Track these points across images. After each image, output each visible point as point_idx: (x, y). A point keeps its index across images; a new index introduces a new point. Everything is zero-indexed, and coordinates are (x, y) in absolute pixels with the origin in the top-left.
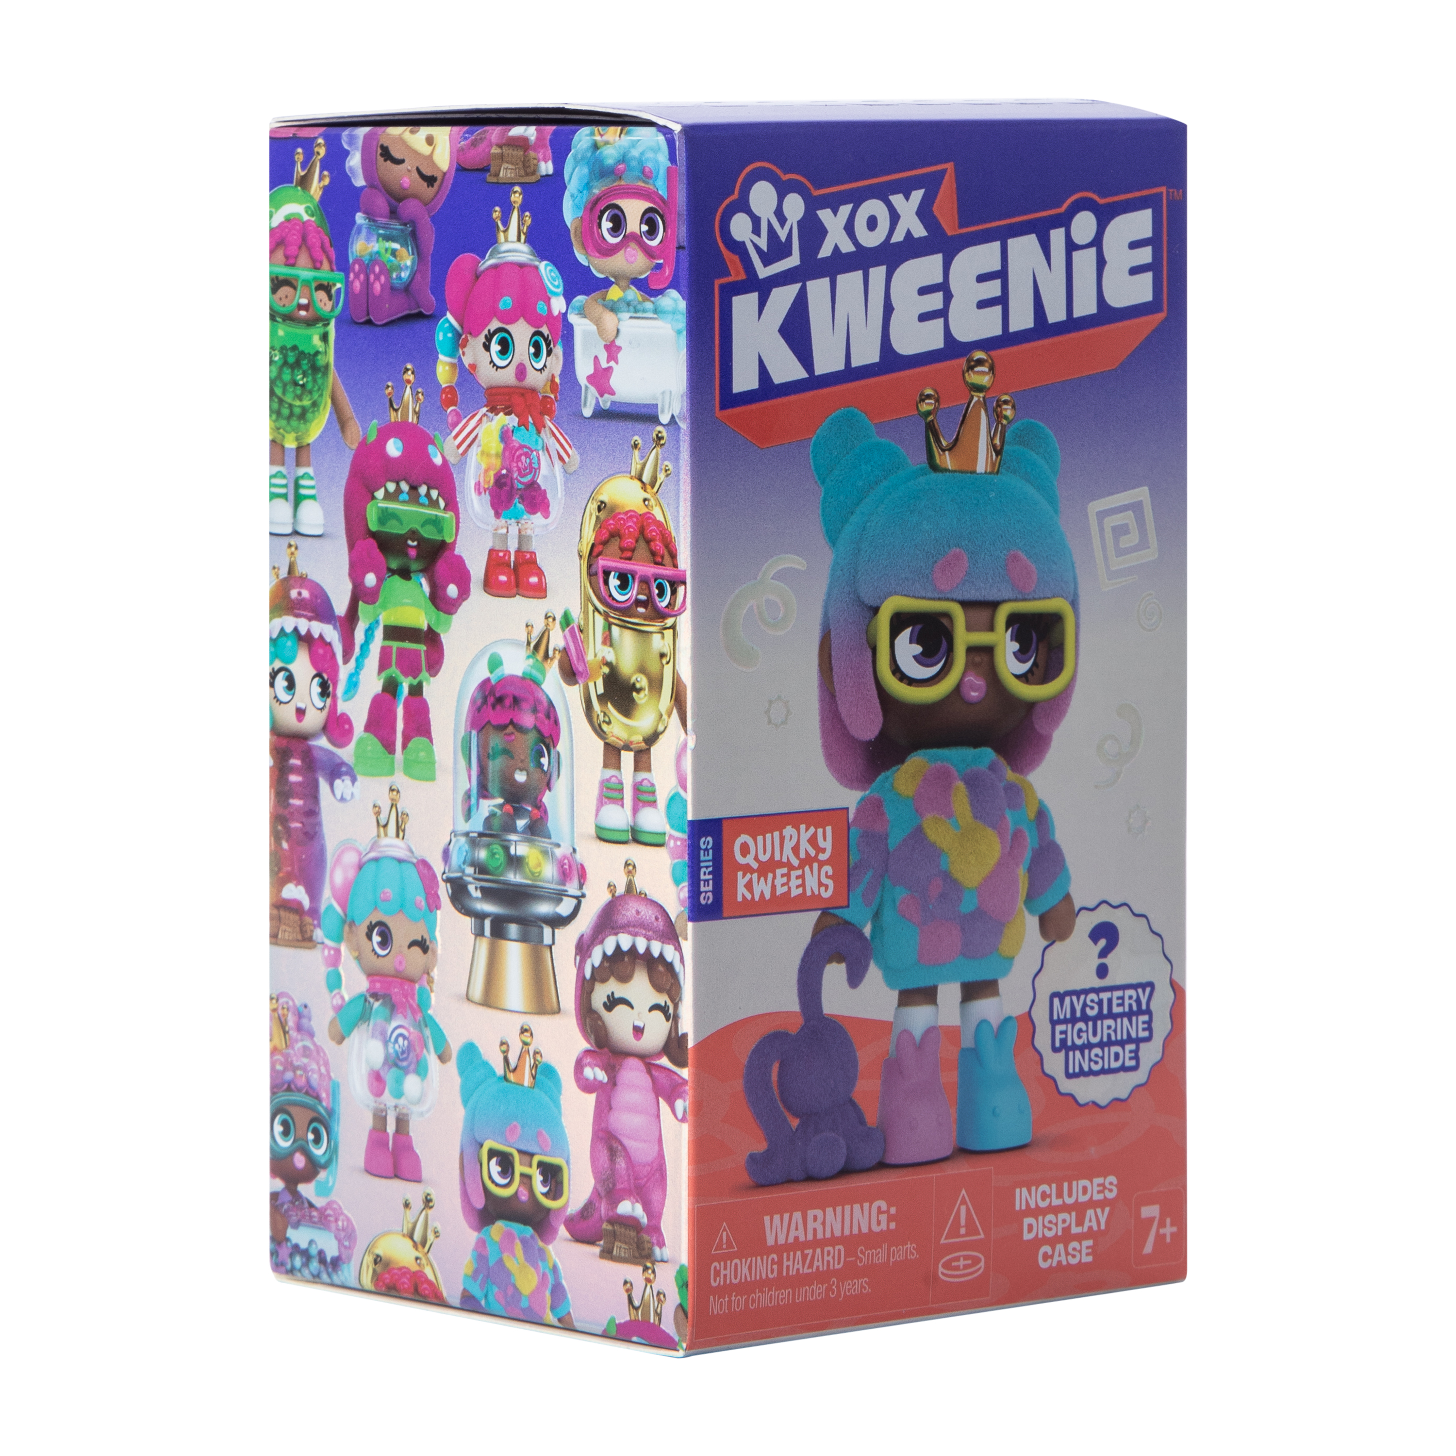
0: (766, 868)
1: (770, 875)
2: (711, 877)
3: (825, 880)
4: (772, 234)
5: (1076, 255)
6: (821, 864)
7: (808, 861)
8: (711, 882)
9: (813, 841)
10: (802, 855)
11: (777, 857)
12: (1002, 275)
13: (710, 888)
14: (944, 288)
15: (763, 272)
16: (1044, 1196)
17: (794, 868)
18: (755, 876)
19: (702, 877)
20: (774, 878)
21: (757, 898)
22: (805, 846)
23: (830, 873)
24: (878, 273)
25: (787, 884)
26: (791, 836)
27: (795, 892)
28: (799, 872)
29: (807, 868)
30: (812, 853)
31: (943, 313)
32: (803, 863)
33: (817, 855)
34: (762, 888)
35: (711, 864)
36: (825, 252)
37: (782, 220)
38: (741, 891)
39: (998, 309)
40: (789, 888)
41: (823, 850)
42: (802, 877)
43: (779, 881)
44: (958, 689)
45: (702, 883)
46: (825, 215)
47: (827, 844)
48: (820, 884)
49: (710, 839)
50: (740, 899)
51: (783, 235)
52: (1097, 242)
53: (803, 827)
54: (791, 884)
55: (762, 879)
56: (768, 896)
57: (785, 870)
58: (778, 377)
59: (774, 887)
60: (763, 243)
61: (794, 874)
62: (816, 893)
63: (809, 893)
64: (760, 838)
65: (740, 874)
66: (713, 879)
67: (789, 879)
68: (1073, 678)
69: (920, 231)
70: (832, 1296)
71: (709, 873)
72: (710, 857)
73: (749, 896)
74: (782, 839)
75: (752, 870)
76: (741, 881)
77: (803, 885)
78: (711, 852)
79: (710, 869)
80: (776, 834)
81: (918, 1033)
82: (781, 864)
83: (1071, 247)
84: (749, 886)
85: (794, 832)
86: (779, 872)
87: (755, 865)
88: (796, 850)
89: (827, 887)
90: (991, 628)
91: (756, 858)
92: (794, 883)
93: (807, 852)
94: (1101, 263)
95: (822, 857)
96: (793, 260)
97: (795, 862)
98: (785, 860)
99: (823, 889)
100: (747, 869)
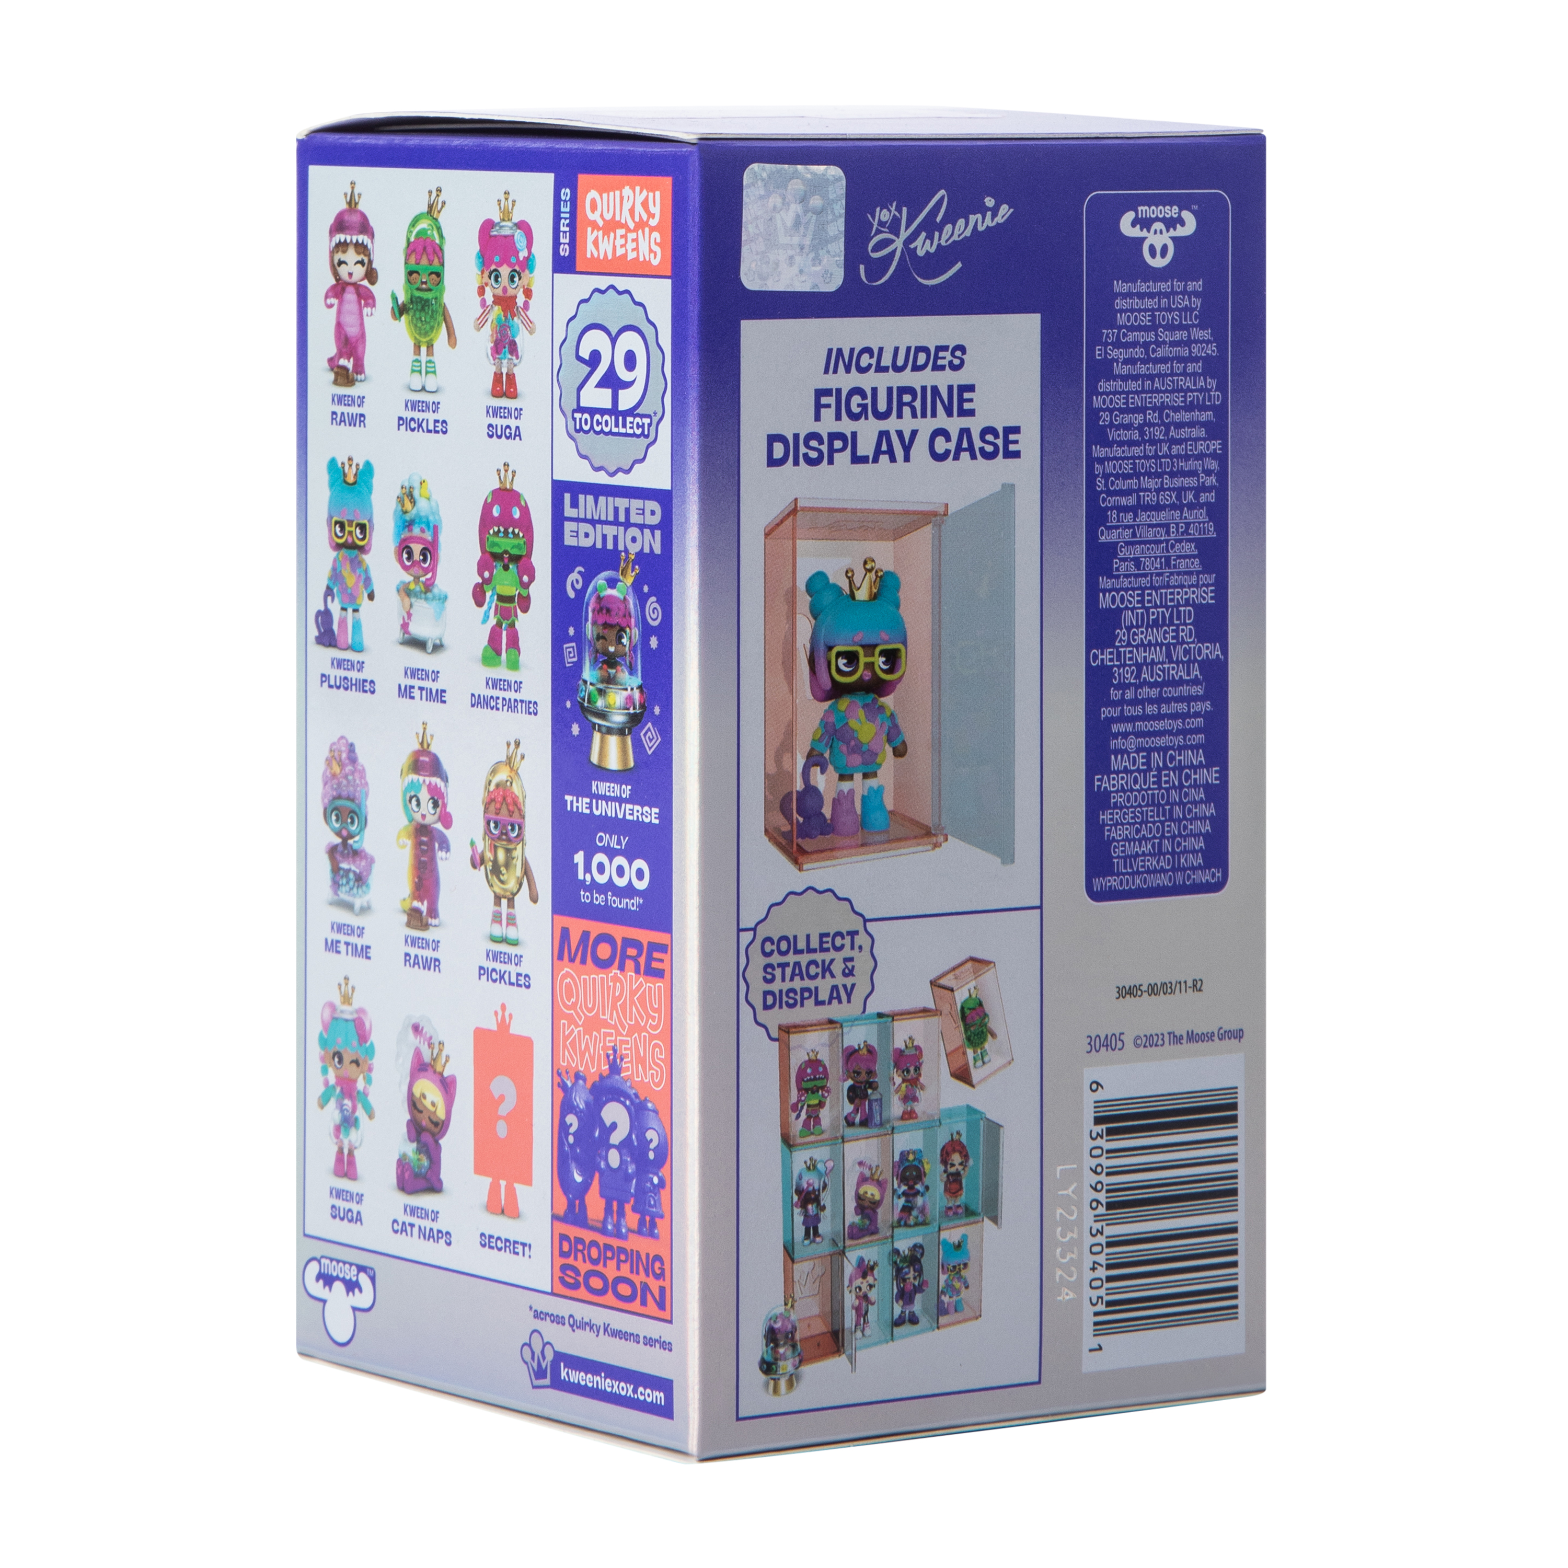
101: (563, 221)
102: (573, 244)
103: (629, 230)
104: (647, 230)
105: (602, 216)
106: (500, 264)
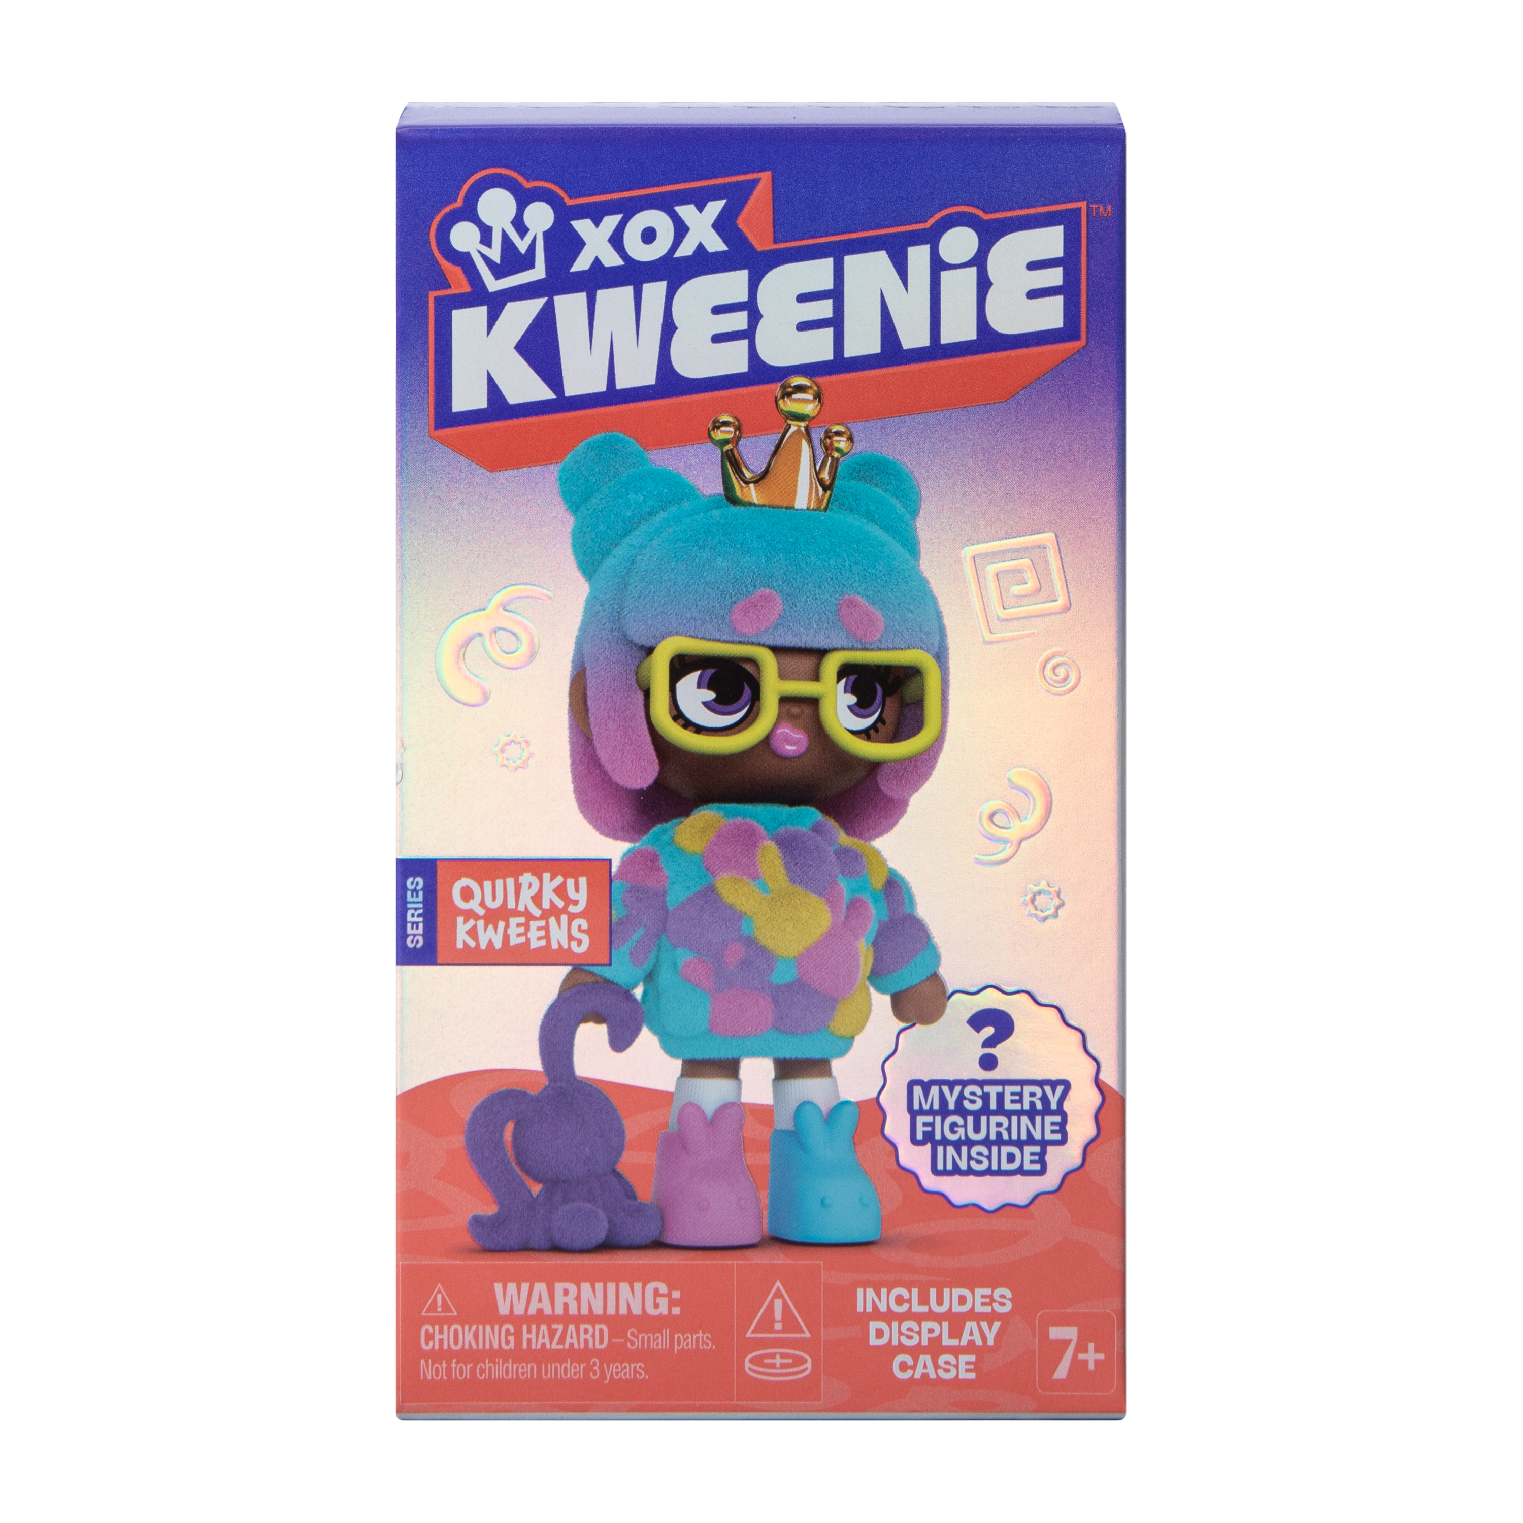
0: (493, 917)
1: (501, 925)
2: (421, 919)
3: (575, 933)
4: (507, 244)
5: (946, 276)
6: (572, 917)
7: (554, 911)
8: (421, 926)
9: (561, 891)
10: (546, 905)
11: (511, 904)
12: (836, 294)
13: (421, 931)
14: (751, 308)
15: (493, 285)
16: (900, 1300)
17: (535, 919)
18: (481, 924)
19: (409, 918)
20: (507, 926)
21: (483, 946)
22: (549, 896)
23: (585, 926)
24: (655, 291)
25: (525, 934)
26: (530, 885)
27: (535, 944)
28: (542, 923)
29: (552, 921)
30: (560, 904)
31: (749, 334)
32: (545, 915)
33: (566, 906)
34: (491, 936)
35: (421, 906)
36: (582, 264)
37: (522, 229)
38: (462, 937)
39: (829, 332)
40: (528, 940)
41: (576, 903)
42: (547, 928)
43: (513, 931)
44: (766, 742)
45: (409, 926)
46: (582, 226)
47: (582, 897)
48: (571, 938)
49: (420, 880)
50: (460, 945)
51: (522, 246)
52: (979, 261)
53: (546, 876)
54: (529, 935)
55: (491, 927)
56: (498, 945)
57: (522, 920)
58: (514, 396)
59: (506, 937)
60: (495, 254)
61: (534, 925)
62: (565, 946)
63: (555, 946)
64: (488, 885)
65: (460, 920)
66: (423, 922)
67: (527, 929)
68: (940, 739)
69: (716, 244)
70: (594, 1378)
71: (419, 916)
72: (421, 898)
73: (472, 944)
74: (518, 887)
75: (477, 917)
76: (462, 927)
77: (547, 937)
78: (421, 893)
79: (421, 911)
80: (510, 881)
81: (709, 1108)
82: (516, 913)
83: (938, 266)
84: (473, 933)
85: (535, 881)
86: (513, 921)
87: (481, 912)
88: (537, 899)
89: (580, 942)
90: (816, 677)
91: (482, 904)
92: (534, 934)
93: (552, 902)
94: (984, 285)
95: (572, 909)
96: (538, 272)
97: (537, 912)
98: (521, 908)
99: (574, 944)
100: (469, 915)
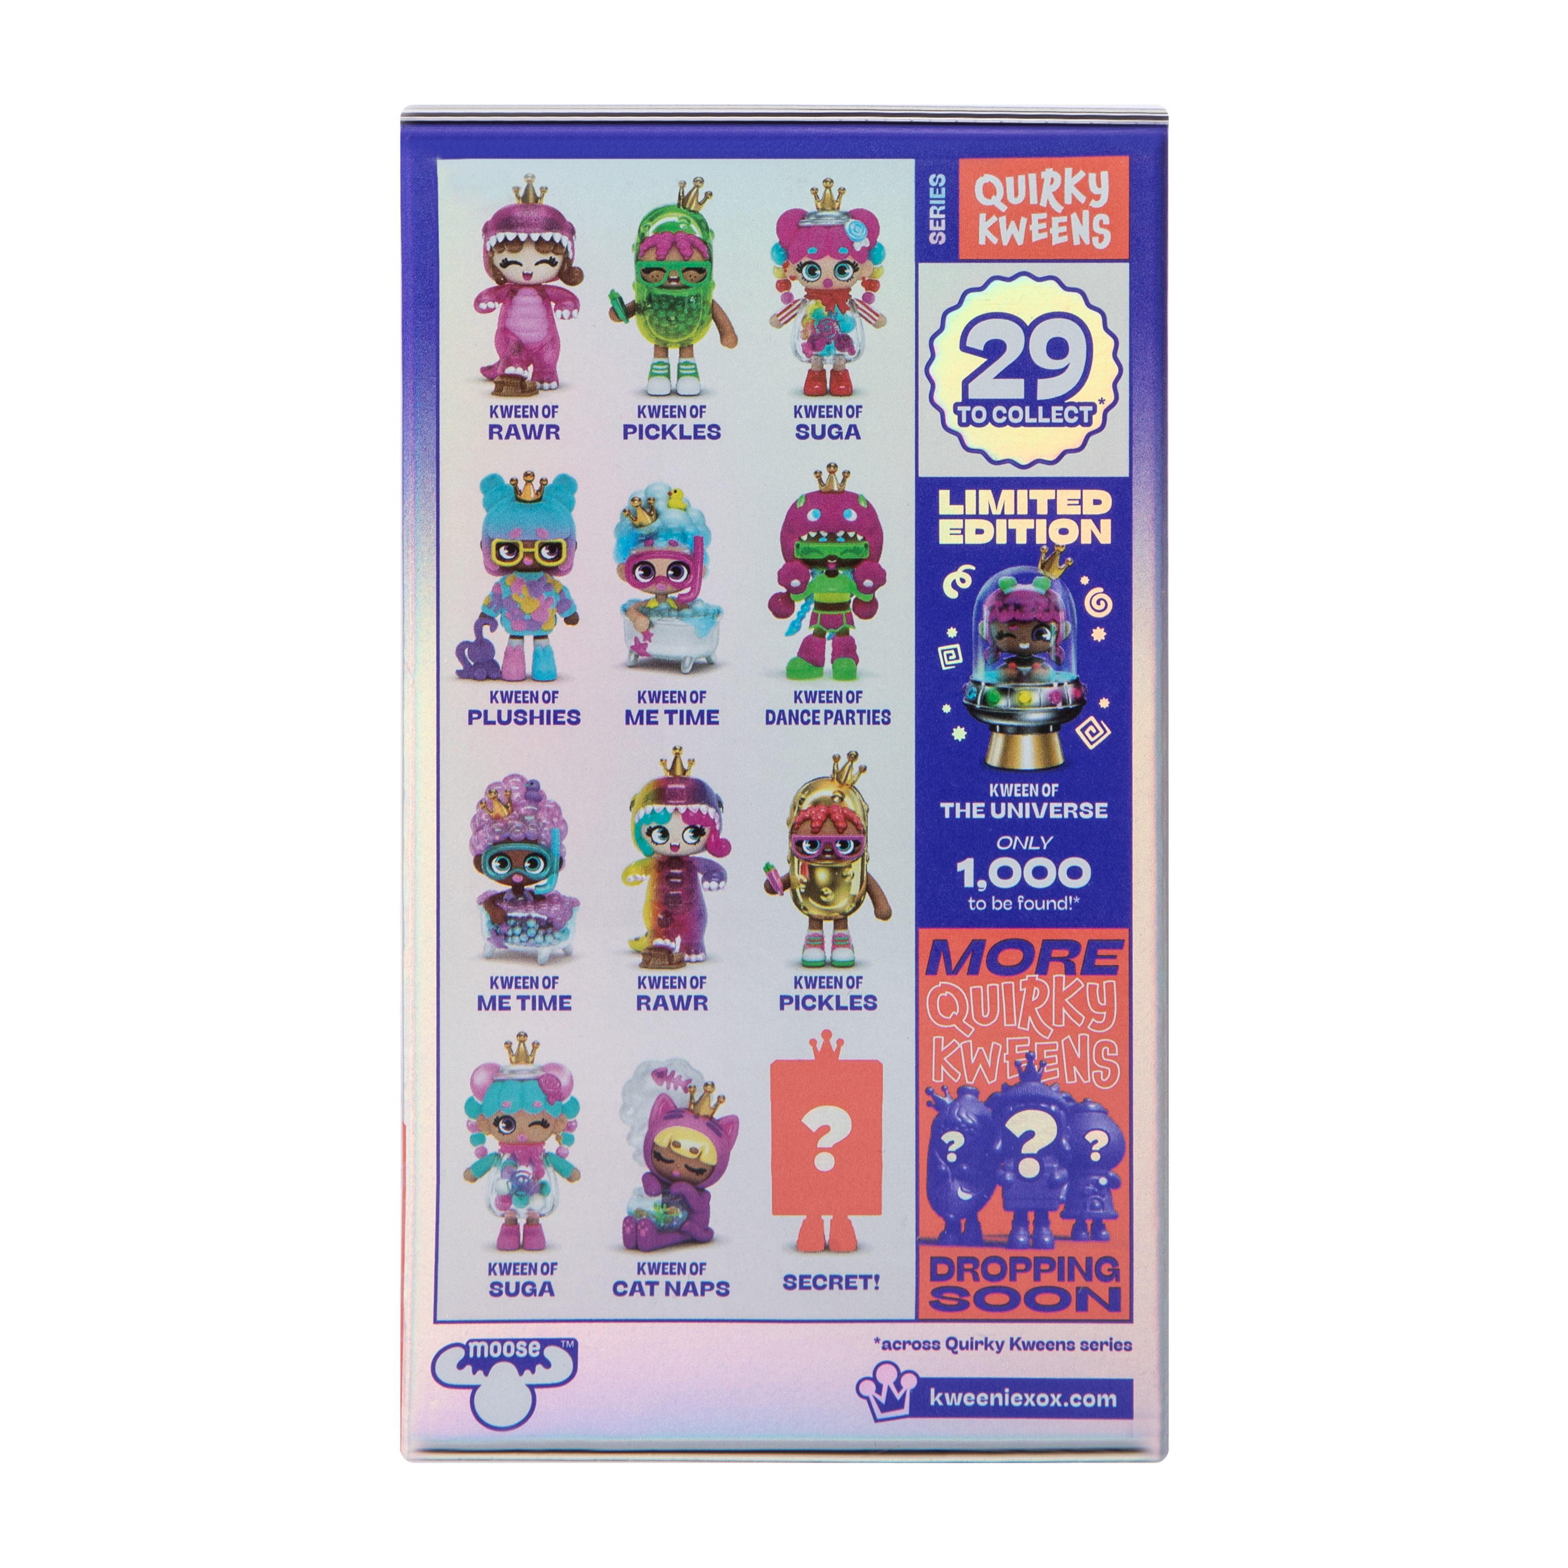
101: (932, 209)
102: (952, 229)
103: (1051, 212)
104: (1086, 213)
105: (1005, 200)
106: (820, 256)
